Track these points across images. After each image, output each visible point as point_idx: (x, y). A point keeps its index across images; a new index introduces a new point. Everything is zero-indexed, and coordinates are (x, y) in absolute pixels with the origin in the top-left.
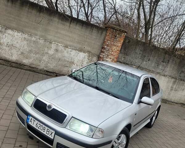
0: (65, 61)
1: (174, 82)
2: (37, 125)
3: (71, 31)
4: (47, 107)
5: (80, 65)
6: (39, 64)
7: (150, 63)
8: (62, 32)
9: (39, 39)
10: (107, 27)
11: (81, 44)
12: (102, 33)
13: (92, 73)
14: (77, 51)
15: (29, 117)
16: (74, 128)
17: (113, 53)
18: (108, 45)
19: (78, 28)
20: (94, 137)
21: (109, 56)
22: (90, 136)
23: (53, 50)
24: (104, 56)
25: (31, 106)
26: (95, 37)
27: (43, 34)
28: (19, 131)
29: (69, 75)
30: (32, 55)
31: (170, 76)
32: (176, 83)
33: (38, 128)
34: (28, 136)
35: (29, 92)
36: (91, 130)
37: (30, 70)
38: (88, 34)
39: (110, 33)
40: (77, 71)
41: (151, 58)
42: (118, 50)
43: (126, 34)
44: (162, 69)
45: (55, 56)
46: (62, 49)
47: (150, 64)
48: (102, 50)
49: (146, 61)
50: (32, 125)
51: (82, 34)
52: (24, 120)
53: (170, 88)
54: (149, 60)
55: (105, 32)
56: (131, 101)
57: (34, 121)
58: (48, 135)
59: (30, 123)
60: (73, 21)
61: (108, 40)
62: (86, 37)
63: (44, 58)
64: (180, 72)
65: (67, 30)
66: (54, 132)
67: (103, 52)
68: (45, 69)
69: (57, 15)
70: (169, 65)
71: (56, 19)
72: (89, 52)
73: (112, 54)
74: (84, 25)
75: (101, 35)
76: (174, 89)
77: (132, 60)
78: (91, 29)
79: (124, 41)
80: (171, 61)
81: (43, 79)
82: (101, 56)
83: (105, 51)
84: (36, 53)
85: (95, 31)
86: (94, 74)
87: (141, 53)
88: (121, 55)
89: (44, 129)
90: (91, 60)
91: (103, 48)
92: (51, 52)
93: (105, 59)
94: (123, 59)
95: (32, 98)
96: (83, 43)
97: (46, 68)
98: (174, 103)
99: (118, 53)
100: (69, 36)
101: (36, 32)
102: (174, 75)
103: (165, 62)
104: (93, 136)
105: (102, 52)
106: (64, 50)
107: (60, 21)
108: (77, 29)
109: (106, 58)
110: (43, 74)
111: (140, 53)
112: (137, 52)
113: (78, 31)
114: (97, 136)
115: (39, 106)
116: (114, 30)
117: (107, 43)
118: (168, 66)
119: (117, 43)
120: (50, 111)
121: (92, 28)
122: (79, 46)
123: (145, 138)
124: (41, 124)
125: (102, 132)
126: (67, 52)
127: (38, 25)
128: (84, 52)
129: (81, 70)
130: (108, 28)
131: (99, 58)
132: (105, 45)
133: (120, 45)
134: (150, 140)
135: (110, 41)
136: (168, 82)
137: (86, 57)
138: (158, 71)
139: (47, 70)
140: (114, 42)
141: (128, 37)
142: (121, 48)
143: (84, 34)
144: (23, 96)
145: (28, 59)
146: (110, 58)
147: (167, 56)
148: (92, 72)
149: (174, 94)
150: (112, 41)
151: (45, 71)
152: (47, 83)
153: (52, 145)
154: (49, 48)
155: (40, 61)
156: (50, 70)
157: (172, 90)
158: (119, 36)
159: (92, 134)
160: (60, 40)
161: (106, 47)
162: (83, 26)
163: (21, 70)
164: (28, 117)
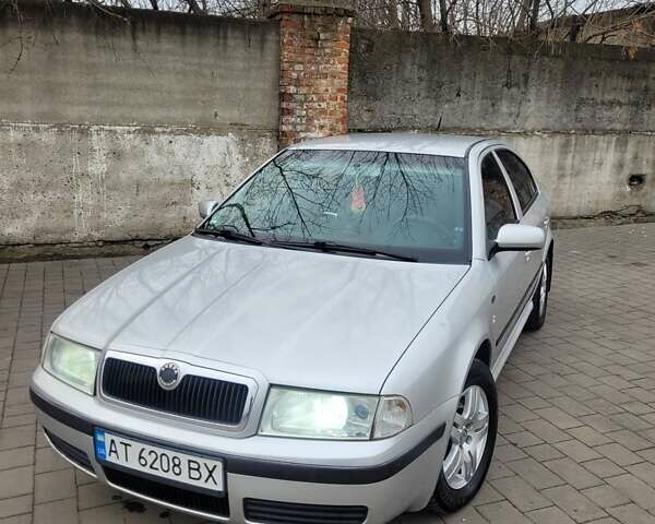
0: (160, 185)
1: (565, 147)
2: (140, 457)
3: (148, 68)
4: (159, 379)
5: (219, 185)
6: (67, 223)
7: (463, 102)
8: (113, 79)
9: (37, 130)
10: (277, 14)
11: (199, 103)
12: (263, 41)
13: (276, 201)
14: (194, 137)
15: (100, 438)
16: (288, 424)
17: (324, 105)
18: (298, 79)
19: (167, 46)
20: (378, 434)
21: (316, 121)
22: (364, 435)
23: (100, 156)
24: (294, 125)
25: (95, 394)
26: (241, 65)
27: (45, 107)
28: (78, 496)
29: (196, 232)
30: (30, 198)
31: (544, 130)
32: (572, 149)
33: (151, 467)
34: (120, 506)
35: (65, 342)
36: (360, 412)
37: (41, 258)
38: (212, 61)
39: (291, 34)
40: (220, 208)
41: (464, 84)
42: (339, 90)
43: (350, 19)
44: (511, 115)
45: (118, 177)
46: (136, 142)
47: (465, 107)
48: (284, 105)
49: (448, 101)
50: (121, 462)
51: (190, 64)
52: (84, 454)
53: (553, 171)
54: (458, 95)
55: (273, 33)
56: (464, 257)
57: (126, 445)
58: (200, 484)
59: (112, 459)
60: (140, 25)
61: (291, 63)
62: (207, 72)
63: (79, 197)
64: (574, 106)
65: (129, 65)
66: (220, 465)
67: (290, 112)
68: (97, 235)
69: (74, 19)
70: (533, 90)
71: (74, 36)
72: (238, 127)
73: (323, 112)
74: (189, 30)
75: (262, 48)
76: (568, 172)
77: (399, 111)
78: (219, 38)
79: (351, 50)
80: (533, 74)
81: (101, 276)
82: (284, 128)
83: (292, 105)
84: (43, 187)
85: (234, 41)
86: (281, 202)
87: (424, 74)
88: (355, 104)
89: (175, 465)
90: (256, 155)
91: (283, 96)
92: (98, 166)
93: (302, 135)
94: (366, 117)
95: (84, 359)
96: (205, 98)
97: (97, 230)
98: (582, 218)
99: (342, 98)
100: (147, 88)
101: (13, 105)
102: (556, 121)
103: (517, 85)
104: (372, 433)
105: (283, 112)
106: (143, 145)
107: (94, 39)
108: (168, 52)
109: (307, 130)
110: (95, 256)
111: (421, 79)
112: (407, 75)
113: (171, 58)
114: (389, 426)
115: (125, 382)
116: (306, 18)
117: (295, 75)
118: (530, 97)
119: (328, 62)
120: (175, 390)
121: (221, 34)
122: (193, 115)
123: (535, 370)
124: (160, 451)
125: (401, 405)
126: (159, 151)
127: (13, 76)
128: (221, 132)
129: (232, 202)
130: (278, 18)
131: (281, 138)
132: (290, 84)
133: (340, 66)
134: (554, 373)
135: (302, 63)
136: (542, 153)
137: (232, 147)
138: (501, 123)
139: (104, 237)
140: (318, 64)
141: (361, 31)
142: (350, 79)
143: (199, 64)
144: (47, 365)
145: (19, 218)
146: (322, 127)
147: (516, 59)
148: (274, 197)
149: (573, 187)
150: (310, 62)
151: (100, 244)
152: (122, 286)
153: (226, 512)
154: (86, 153)
155: (68, 212)
156: (118, 236)
157: (562, 176)
158: (328, 35)
159: (369, 426)
160: (116, 113)
161: (292, 89)
162: (183, 33)
163: (6, 266)
164: (95, 439)
